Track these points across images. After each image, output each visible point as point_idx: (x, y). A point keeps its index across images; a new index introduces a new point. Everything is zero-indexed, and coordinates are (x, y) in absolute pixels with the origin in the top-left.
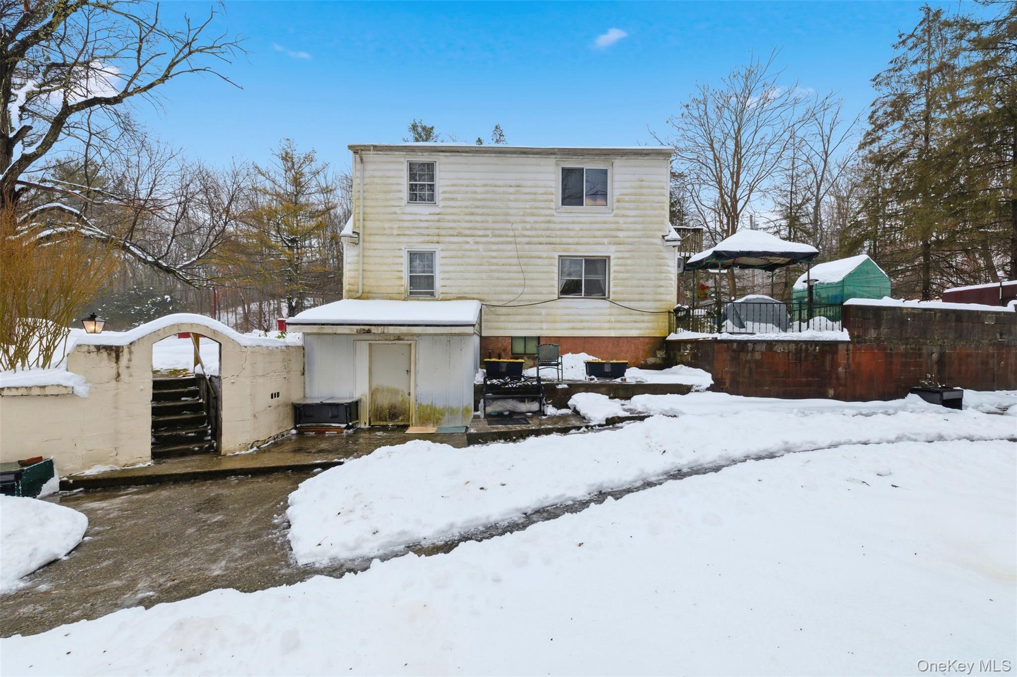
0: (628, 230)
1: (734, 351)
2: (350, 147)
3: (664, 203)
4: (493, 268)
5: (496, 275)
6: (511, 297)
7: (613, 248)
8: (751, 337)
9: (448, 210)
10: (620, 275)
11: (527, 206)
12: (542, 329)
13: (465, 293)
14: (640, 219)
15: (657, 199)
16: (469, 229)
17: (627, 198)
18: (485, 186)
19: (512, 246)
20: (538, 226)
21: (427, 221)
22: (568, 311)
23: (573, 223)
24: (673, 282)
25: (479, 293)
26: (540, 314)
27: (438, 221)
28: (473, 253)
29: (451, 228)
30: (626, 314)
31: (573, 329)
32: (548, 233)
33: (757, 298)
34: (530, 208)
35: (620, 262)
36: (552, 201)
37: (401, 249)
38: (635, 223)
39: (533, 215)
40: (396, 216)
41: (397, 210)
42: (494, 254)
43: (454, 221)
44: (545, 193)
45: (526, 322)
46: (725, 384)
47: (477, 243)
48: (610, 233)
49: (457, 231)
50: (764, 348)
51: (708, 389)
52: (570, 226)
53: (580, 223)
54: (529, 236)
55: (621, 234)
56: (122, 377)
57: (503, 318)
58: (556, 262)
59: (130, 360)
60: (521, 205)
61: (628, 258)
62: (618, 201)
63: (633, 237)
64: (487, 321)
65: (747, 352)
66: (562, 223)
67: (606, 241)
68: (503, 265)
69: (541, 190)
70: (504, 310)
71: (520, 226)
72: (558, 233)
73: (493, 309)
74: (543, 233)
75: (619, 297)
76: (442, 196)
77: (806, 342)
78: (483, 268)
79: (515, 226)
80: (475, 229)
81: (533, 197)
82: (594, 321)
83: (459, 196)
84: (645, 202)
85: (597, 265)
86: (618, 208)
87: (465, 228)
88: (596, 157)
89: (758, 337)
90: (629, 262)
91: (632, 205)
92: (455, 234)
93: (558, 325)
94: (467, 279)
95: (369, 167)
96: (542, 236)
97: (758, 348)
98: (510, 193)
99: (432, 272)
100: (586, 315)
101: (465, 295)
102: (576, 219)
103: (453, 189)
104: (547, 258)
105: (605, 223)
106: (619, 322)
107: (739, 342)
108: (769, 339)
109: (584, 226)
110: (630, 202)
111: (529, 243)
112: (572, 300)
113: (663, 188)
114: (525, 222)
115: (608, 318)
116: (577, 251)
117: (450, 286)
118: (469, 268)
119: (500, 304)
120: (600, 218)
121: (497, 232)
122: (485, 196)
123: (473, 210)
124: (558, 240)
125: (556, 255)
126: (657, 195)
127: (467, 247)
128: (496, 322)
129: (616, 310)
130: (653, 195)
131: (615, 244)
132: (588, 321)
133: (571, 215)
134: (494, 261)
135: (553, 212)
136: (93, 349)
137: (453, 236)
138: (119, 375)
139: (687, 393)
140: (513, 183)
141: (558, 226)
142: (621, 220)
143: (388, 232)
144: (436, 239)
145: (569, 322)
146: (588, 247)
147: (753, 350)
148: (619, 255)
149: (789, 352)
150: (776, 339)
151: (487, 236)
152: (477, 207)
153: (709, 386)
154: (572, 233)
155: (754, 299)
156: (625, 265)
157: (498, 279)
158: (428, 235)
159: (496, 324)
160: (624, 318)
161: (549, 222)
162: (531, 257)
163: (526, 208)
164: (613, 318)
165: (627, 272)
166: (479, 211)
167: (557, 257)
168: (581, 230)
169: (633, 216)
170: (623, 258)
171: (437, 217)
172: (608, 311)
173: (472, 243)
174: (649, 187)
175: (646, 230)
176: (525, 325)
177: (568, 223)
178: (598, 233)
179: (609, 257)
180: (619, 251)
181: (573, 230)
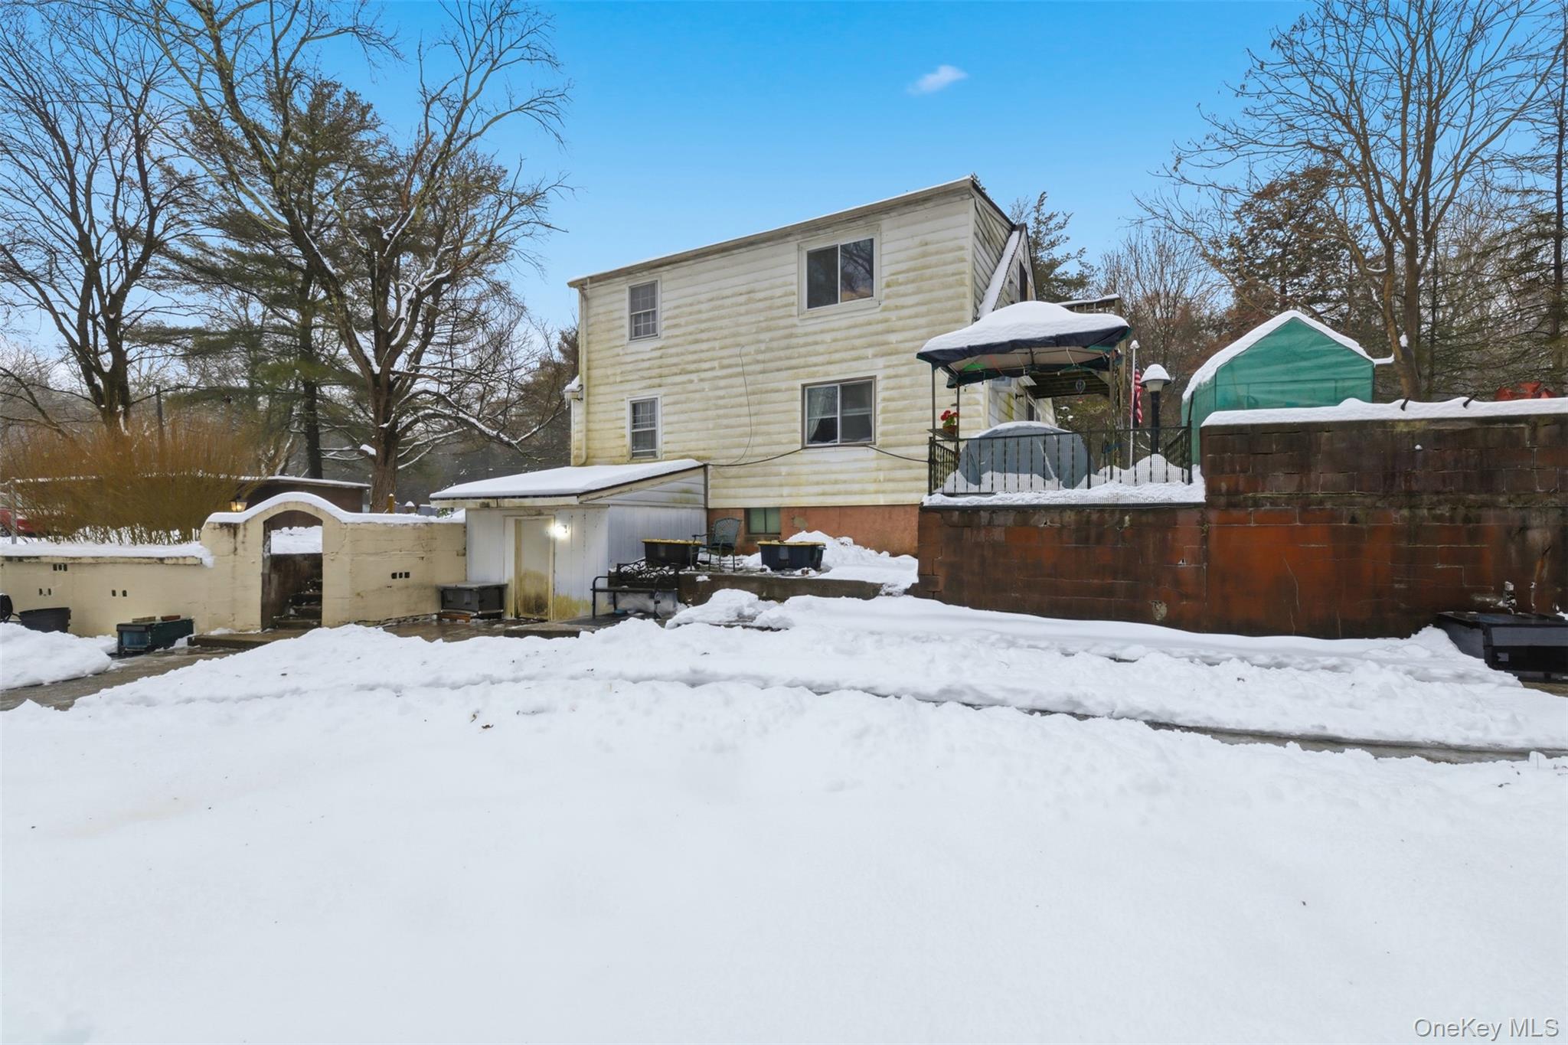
0: (903, 330)
1: (954, 526)
2: (572, 284)
3: (964, 273)
4: (721, 412)
5: (725, 422)
6: (740, 451)
7: (881, 362)
8: (985, 501)
9: (672, 341)
10: (892, 405)
11: (762, 319)
12: (782, 496)
13: (690, 450)
14: (924, 309)
15: (951, 269)
16: (695, 362)
17: (901, 278)
18: (711, 300)
19: (740, 380)
20: (775, 344)
21: (649, 359)
22: (816, 468)
23: (822, 332)
24: (980, 408)
25: (704, 450)
26: (779, 474)
27: (661, 357)
28: (697, 395)
29: (675, 365)
30: (901, 468)
31: (824, 494)
32: (788, 352)
33: (1017, 428)
34: (766, 320)
35: (892, 383)
36: (793, 304)
37: (623, 400)
38: (916, 316)
39: (769, 329)
40: (618, 358)
41: (620, 351)
42: (721, 393)
43: (677, 355)
44: (785, 295)
45: (761, 486)
46: (936, 584)
47: (702, 380)
48: (875, 339)
49: (680, 367)
50: (1010, 519)
51: (907, 592)
52: (818, 338)
53: (833, 330)
54: (764, 362)
55: (893, 338)
56: (238, 551)
57: (733, 482)
58: (799, 394)
59: (245, 536)
60: (752, 318)
61: (905, 375)
62: (888, 286)
63: (912, 340)
64: (714, 487)
65: (979, 527)
66: (806, 335)
67: (870, 352)
68: (732, 407)
69: (778, 292)
70: (733, 471)
71: (752, 349)
72: (803, 350)
73: (721, 470)
74: (782, 353)
75: (891, 439)
76: (664, 324)
77: (1101, 508)
78: (710, 413)
79: (745, 350)
80: (700, 361)
81: (768, 303)
82: (853, 481)
83: (682, 321)
84: (931, 278)
85: (858, 392)
86: (888, 297)
87: (688, 363)
88: (851, 225)
89: (1000, 498)
90: (906, 381)
91: (910, 288)
92: (678, 372)
93: (804, 490)
94: (691, 431)
95: (595, 303)
96: (780, 359)
97: (1000, 519)
98: (741, 305)
99: (653, 425)
100: (841, 472)
101: (690, 453)
102: (826, 326)
103: (677, 311)
104: (787, 390)
105: (869, 324)
106: (890, 480)
107: (963, 510)
108: (1020, 502)
109: (839, 335)
110: (907, 283)
111: (763, 372)
112: (820, 450)
113: (961, 248)
114: (759, 342)
115: (874, 475)
116: (829, 375)
117: (673, 442)
118: (694, 415)
119: (730, 462)
120: (862, 318)
121: (726, 362)
122: (711, 314)
123: (699, 336)
124: (801, 361)
125: (798, 384)
126: (951, 263)
127: (691, 387)
128: (725, 487)
129: (886, 462)
130: (945, 264)
131: (883, 355)
132: (845, 482)
133: (819, 321)
134: (721, 402)
135: (795, 321)
136: (218, 526)
137: (676, 374)
138: (236, 549)
139: (874, 597)
140: (744, 289)
141: (801, 341)
142: (893, 315)
143: (611, 379)
144: (657, 381)
145: (818, 483)
146: (845, 366)
147: (990, 523)
148: (891, 372)
149: (1063, 527)
150: (1035, 502)
151: (712, 369)
152: (702, 331)
153: (908, 586)
154: (820, 348)
155: (1009, 430)
156: (900, 388)
157: (727, 427)
158: (650, 378)
159: (725, 491)
160: (899, 474)
161: (790, 336)
162: (767, 392)
163: (760, 322)
164: (881, 476)
165: (904, 398)
166: (704, 336)
167: (800, 387)
168: (835, 340)
169: (912, 306)
170: (896, 376)
171: (658, 353)
172: (874, 464)
173: (696, 381)
174: (937, 253)
175: (935, 325)
176: (760, 491)
177: (815, 333)
178: (858, 342)
179: (874, 377)
180: (889, 366)
181: (823, 342)
